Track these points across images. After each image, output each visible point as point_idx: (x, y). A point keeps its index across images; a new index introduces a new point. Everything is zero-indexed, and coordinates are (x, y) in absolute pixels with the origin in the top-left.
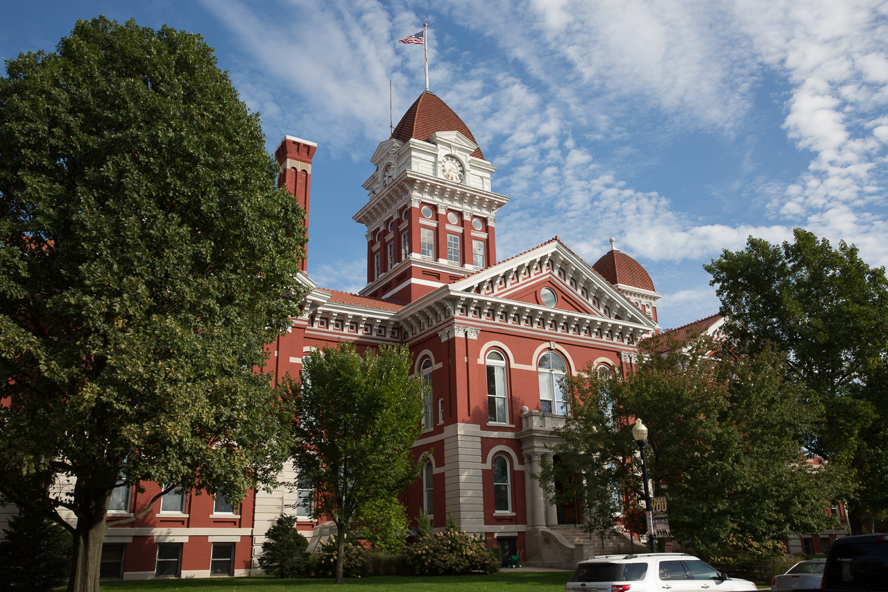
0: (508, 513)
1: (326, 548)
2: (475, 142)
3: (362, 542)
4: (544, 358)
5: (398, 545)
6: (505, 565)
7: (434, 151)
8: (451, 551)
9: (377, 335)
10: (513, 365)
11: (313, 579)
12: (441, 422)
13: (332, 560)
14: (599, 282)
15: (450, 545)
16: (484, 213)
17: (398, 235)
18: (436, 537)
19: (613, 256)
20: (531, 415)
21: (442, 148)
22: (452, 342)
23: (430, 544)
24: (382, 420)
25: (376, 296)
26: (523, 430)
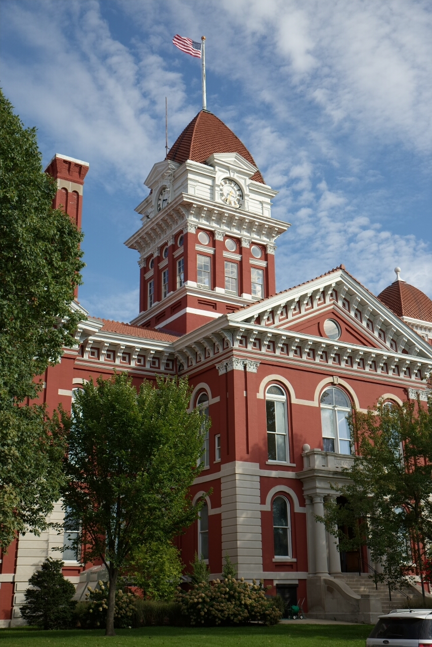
0: (288, 558)
1: (94, 596)
2: (255, 165)
3: (133, 588)
4: (326, 394)
5: (171, 593)
6: (285, 616)
7: (212, 173)
8: (229, 600)
9: (151, 367)
10: (294, 400)
11: (79, 630)
12: (218, 460)
13: (101, 609)
14: (385, 314)
15: (228, 593)
16: (264, 240)
17: (173, 261)
18: (212, 583)
19: (399, 287)
20: (313, 453)
21: (220, 171)
22: (230, 375)
23: (207, 592)
24: (159, 455)
25: (148, 325)
26: (305, 469)
